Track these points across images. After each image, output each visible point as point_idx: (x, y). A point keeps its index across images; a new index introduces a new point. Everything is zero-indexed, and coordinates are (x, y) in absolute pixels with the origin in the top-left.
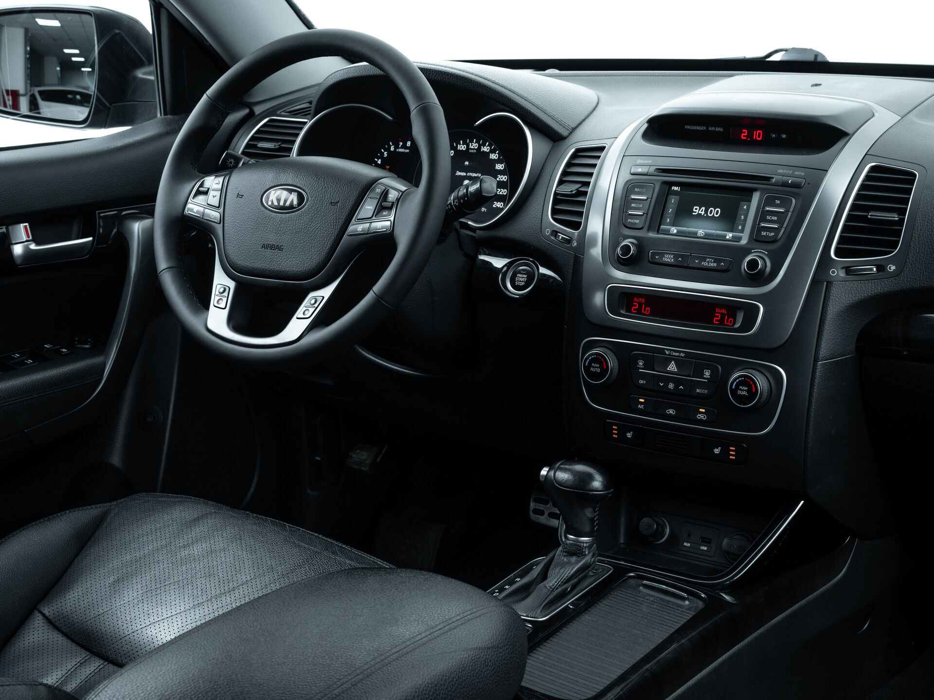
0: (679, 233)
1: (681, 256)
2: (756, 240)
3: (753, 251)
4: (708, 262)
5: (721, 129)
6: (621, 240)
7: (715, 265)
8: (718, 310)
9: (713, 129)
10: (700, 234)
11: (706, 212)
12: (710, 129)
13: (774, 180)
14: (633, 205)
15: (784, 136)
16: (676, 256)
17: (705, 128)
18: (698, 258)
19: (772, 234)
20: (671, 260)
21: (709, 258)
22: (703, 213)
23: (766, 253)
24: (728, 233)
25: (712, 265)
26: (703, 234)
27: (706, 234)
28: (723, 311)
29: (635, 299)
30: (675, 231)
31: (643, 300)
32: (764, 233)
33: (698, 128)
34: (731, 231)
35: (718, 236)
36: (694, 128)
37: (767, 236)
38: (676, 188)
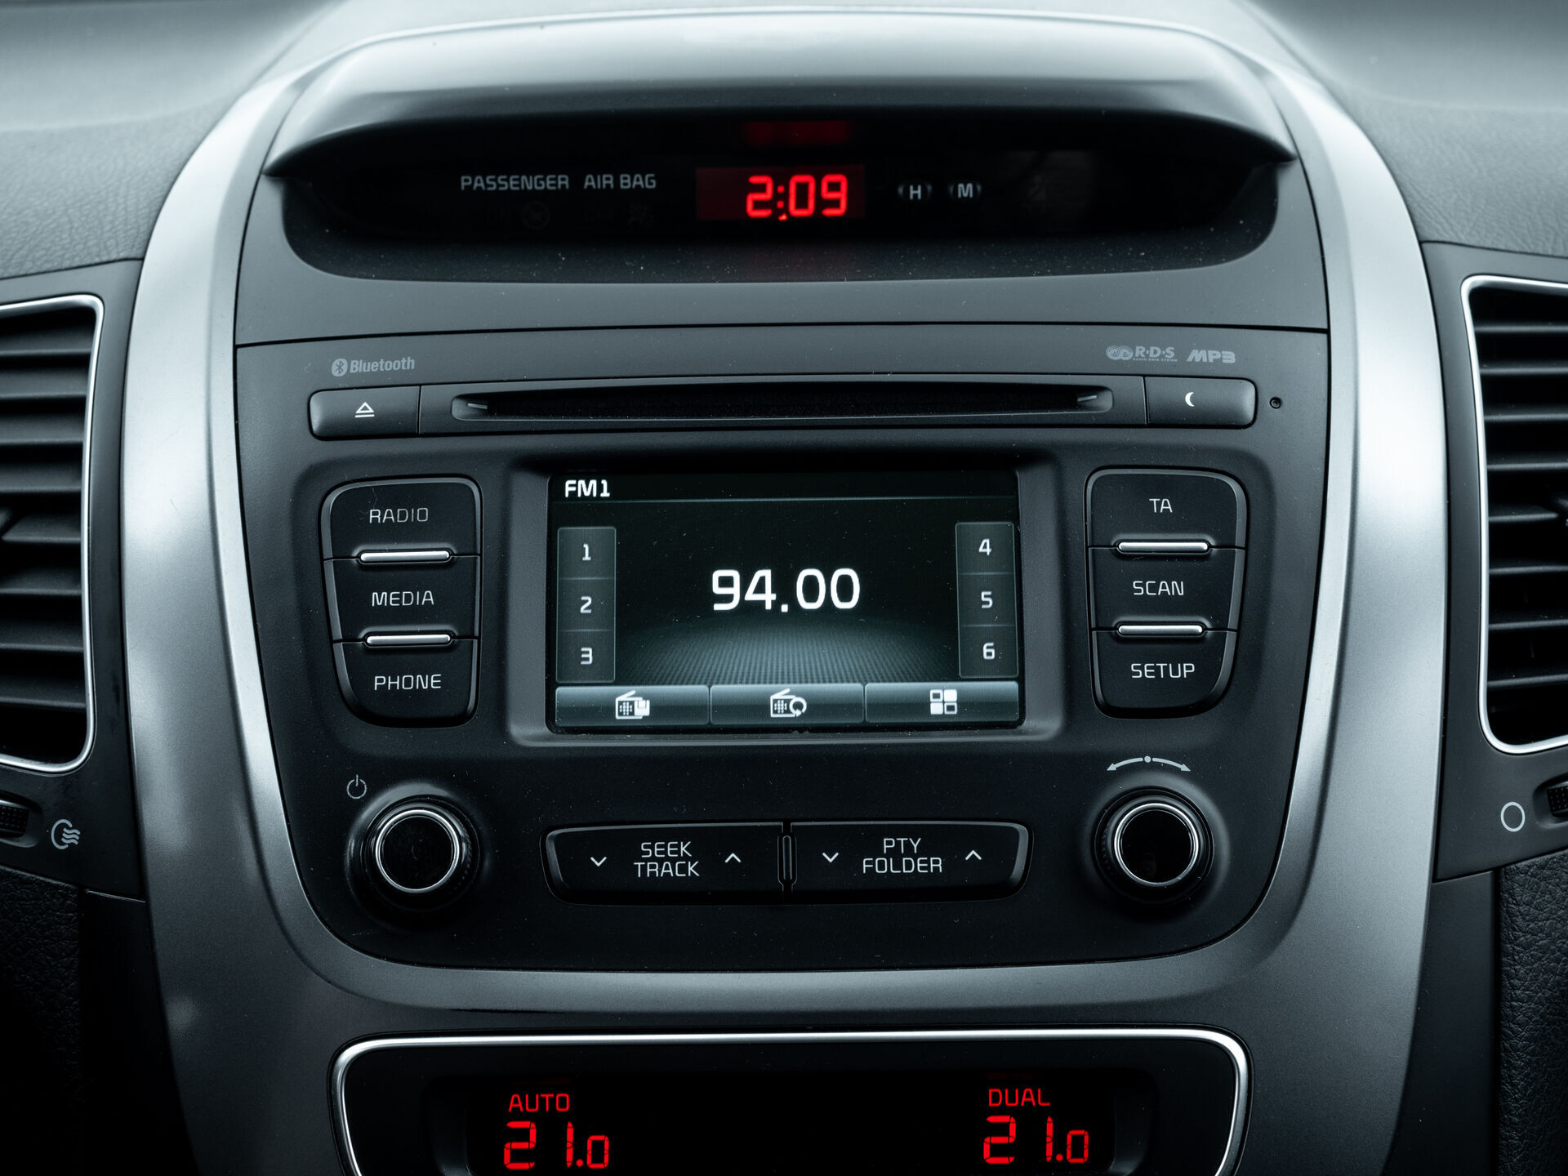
0: (665, 716)
1: (733, 840)
2: (1109, 710)
3: (1113, 767)
4: (894, 853)
5: (645, 182)
6: (357, 790)
7: (937, 863)
8: (997, 1096)
9: (607, 180)
10: (781, 706)
11: (784, 589)
12: (589, 182)
13: (1105, 402)
14: (378, 599)
15: (965, 190)
16: (706, 848)
17: (563, 181)
18: (830, 839)
19: (1186, 669)
20: (683, 869)
21: (895, 832)
22: (769, 597)
23: (1184, 768)
24: (933, 688)
25: (919, 865)
26: (798, 706)
27: (817, 706)
28: (1030, 1097)
29: (516, 1102)
30: (643, 709)
31: (564, 1102)
32: (1142, 671)
33: (529, 183)
34: (948, 673)
35: (880, 705)
36: (509, 183)
37: (1161, 683)
38: (587, 488)
